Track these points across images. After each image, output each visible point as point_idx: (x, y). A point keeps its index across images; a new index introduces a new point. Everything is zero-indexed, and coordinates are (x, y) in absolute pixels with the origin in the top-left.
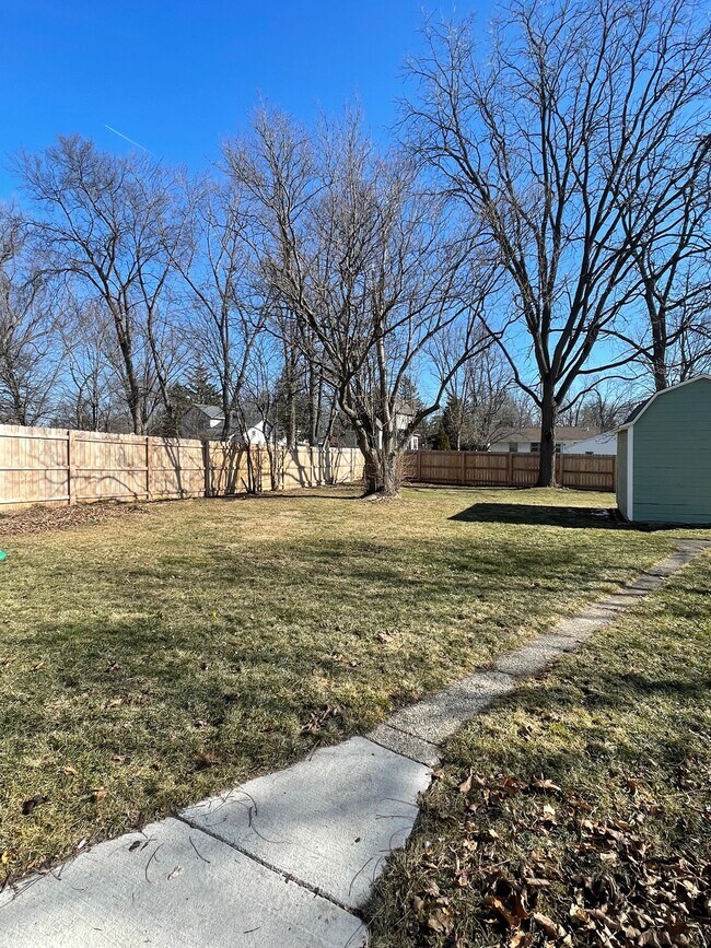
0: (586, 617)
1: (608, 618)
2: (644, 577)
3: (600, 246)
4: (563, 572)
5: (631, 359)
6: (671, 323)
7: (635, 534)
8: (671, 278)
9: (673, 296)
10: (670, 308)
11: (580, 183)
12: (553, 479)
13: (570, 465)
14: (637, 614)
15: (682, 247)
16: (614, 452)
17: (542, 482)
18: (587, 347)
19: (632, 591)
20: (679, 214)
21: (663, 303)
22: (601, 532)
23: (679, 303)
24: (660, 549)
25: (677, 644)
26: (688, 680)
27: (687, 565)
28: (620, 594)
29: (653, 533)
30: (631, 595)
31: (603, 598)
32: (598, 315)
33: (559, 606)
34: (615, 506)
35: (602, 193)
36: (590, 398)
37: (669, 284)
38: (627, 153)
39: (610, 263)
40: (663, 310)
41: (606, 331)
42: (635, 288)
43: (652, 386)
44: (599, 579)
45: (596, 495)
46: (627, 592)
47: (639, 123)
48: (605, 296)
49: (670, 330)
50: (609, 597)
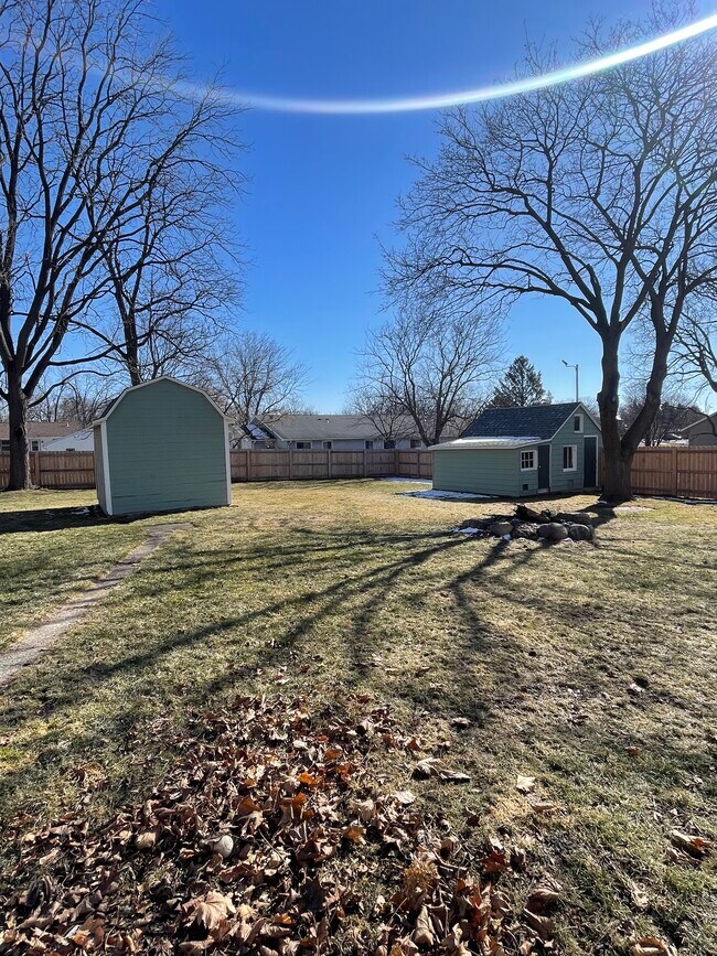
0: (54, 622)
1: (78, 616)
2: (119, 567)
3: (64, 231)
4: (33, 580)
5: (104, 355)
6: (141, 324)
7: (113, 528)
8: (138, 283)
9: (142, 299)
10: (138, 310)
11: (35, 156)
12: (29, 481)
13: (48, 464)
14: (106, 605)
15: (145, 255)
16: (90, 448)
17: (15, 484)
18: (57, 338)
19: (106, 584)
20: (140, 222)
21: (132, 305)
22: (78, 531)
23: (146, 307)
24: (136, 538)
25: (140, 623)
26: (146, 652)
27: (158, 548)
28: (94, 590)
29: (131, 524)
30: (104, 588)
31: (74, 597)
32: (66, 304)
33: (24, 618)
34: (96, 502)
35: (61, 175)
36: (68, 392)
37: (137, 288)
38: (85, 143)
39: (76, 252)
40: (132, 312)
41: (78, 324)
42: (103, 284)
43: (128, 383)
44: (71, 579)
45: (78, 493)
46: (100, 586)
47: (95, 119)
48: (72, 286)
49: (139, 332)
50: (82, 594)
